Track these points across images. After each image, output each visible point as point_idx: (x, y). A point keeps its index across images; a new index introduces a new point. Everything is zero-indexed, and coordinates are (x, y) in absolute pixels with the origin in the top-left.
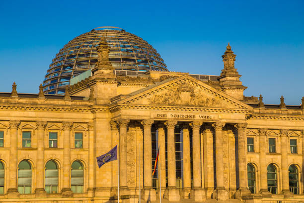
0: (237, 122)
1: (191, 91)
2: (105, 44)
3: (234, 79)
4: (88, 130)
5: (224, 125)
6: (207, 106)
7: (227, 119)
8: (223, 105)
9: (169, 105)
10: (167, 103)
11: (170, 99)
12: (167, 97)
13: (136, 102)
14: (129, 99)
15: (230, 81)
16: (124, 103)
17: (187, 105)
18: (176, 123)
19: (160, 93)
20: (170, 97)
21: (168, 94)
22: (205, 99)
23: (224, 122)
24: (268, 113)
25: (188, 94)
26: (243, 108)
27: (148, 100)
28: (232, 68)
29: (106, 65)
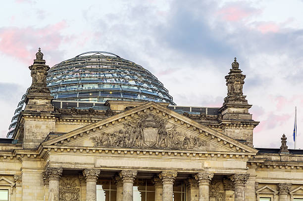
0: (232, 172)
1: (160, 126)
2: (41, 63)
3: (241, 110)
4: (15, 186)
5: (211, 176)
6: (185, 149)
7: (216, 168)
8: (211, 147)
9: (125, 147)
10: (121, 144)
11: (126, 139)
12: (121, 135)
13: (73, 143)
14: (61, 139)
15: (234, 113)
16: (53, 144)
17: (154, 147)
18: (136, 174)
19: (110, 130)
20: (127, 135)
21: (124, 130)
22: (182, 139)
23: (212, 171)
24: (293, 161)
25: (155, 130)
26: (242, 152)
27: (91, 141)
28: (238, 94)
29: (40, 92)
